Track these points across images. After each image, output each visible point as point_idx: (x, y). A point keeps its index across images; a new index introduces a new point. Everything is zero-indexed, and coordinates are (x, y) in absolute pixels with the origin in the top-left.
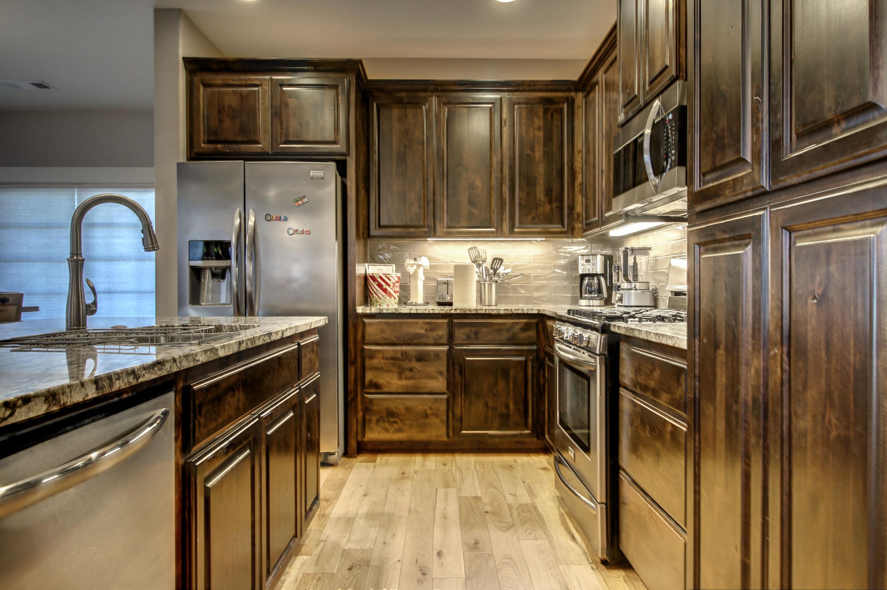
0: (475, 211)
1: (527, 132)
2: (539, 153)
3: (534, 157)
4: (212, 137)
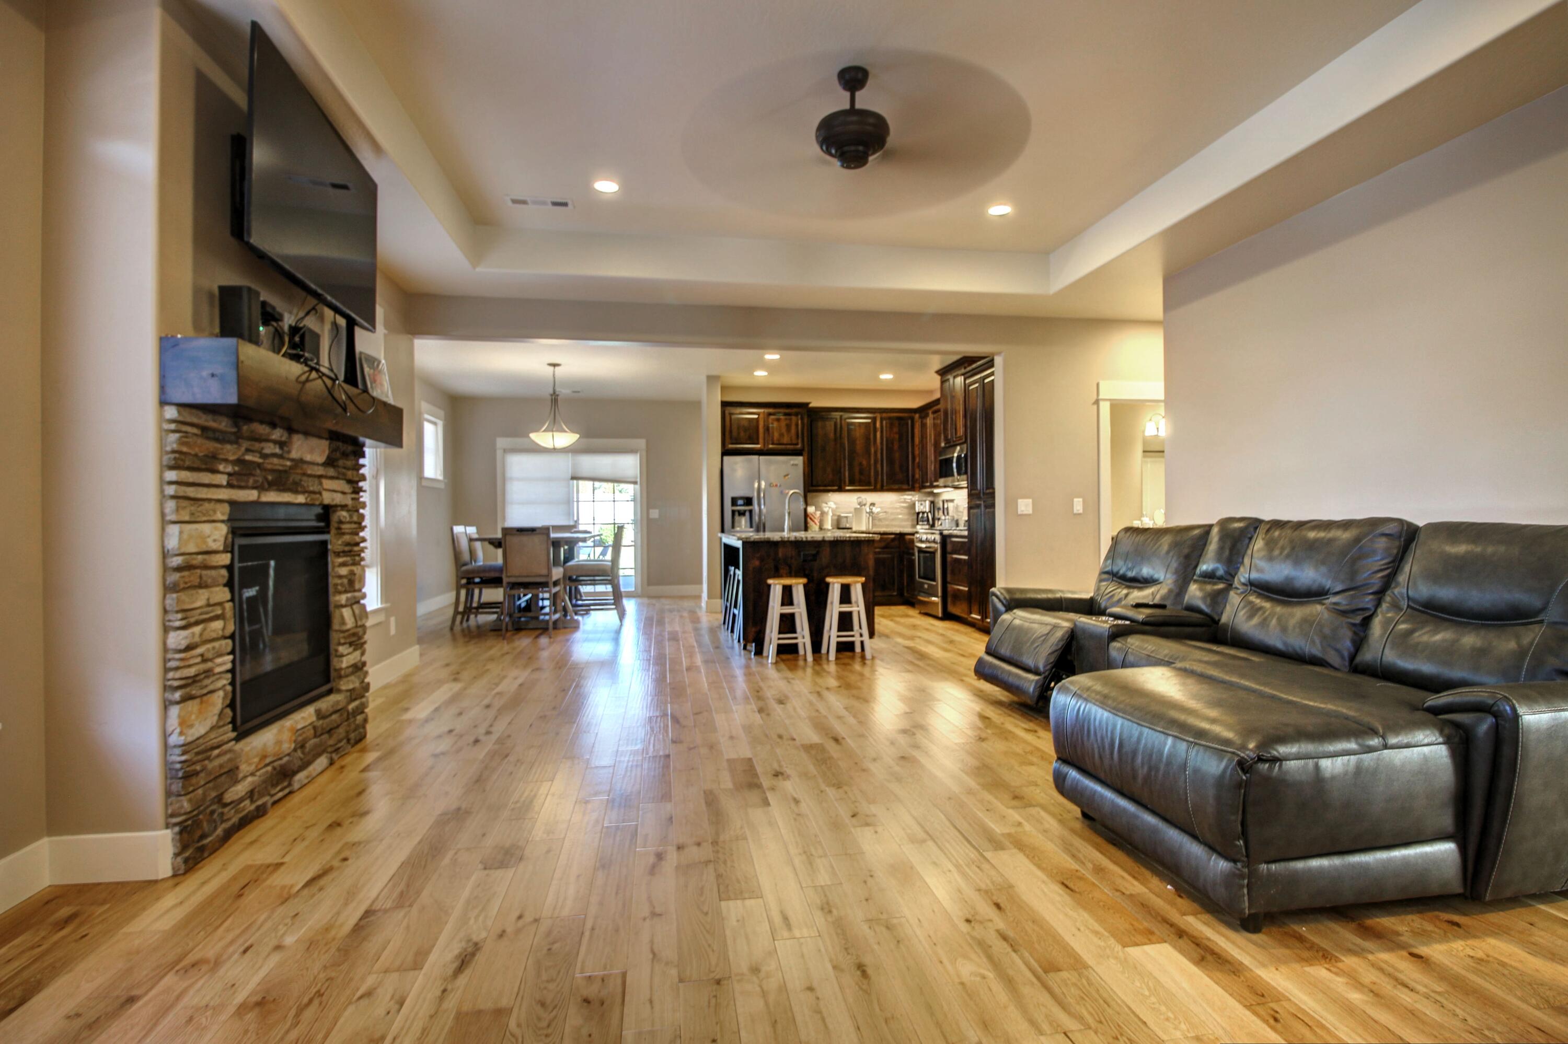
0: (863, 478)
1: (890, 435)
2: (896, 447)
3: (893, 448)
4: (734, 442)
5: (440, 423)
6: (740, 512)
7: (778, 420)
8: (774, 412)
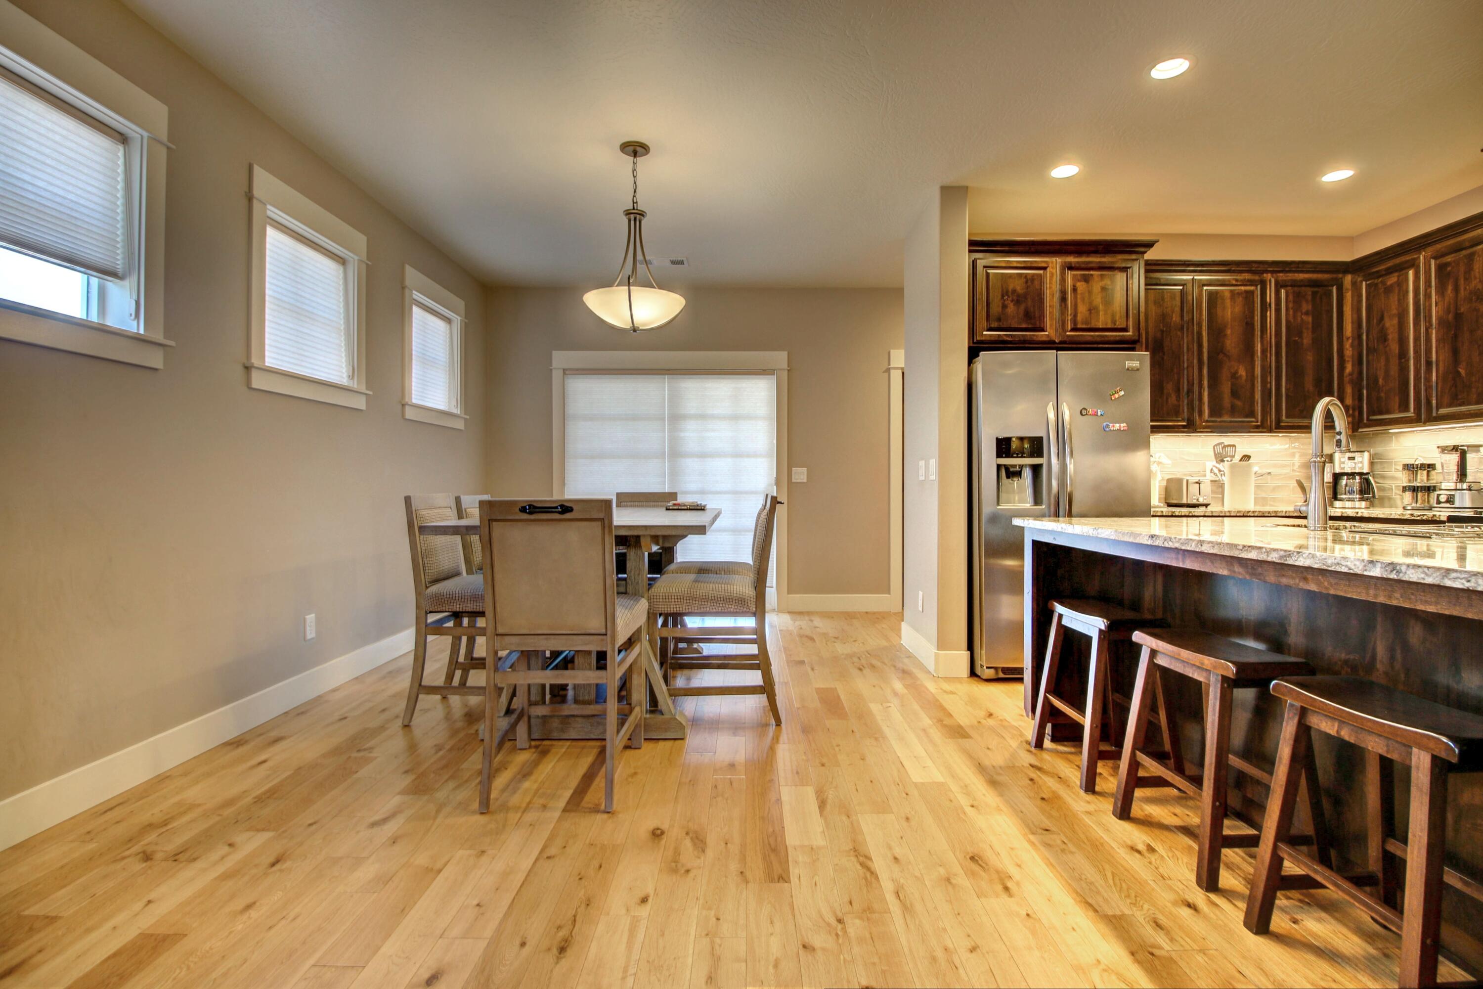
0: (1239, 403)
1: (1295, 317)
2: (1307, 339)
3: (1302, 344)
4: (995, 325)
5: (457, 319)
6: (1012, 469)
7: (1086, 279)
8: (1078, 262)
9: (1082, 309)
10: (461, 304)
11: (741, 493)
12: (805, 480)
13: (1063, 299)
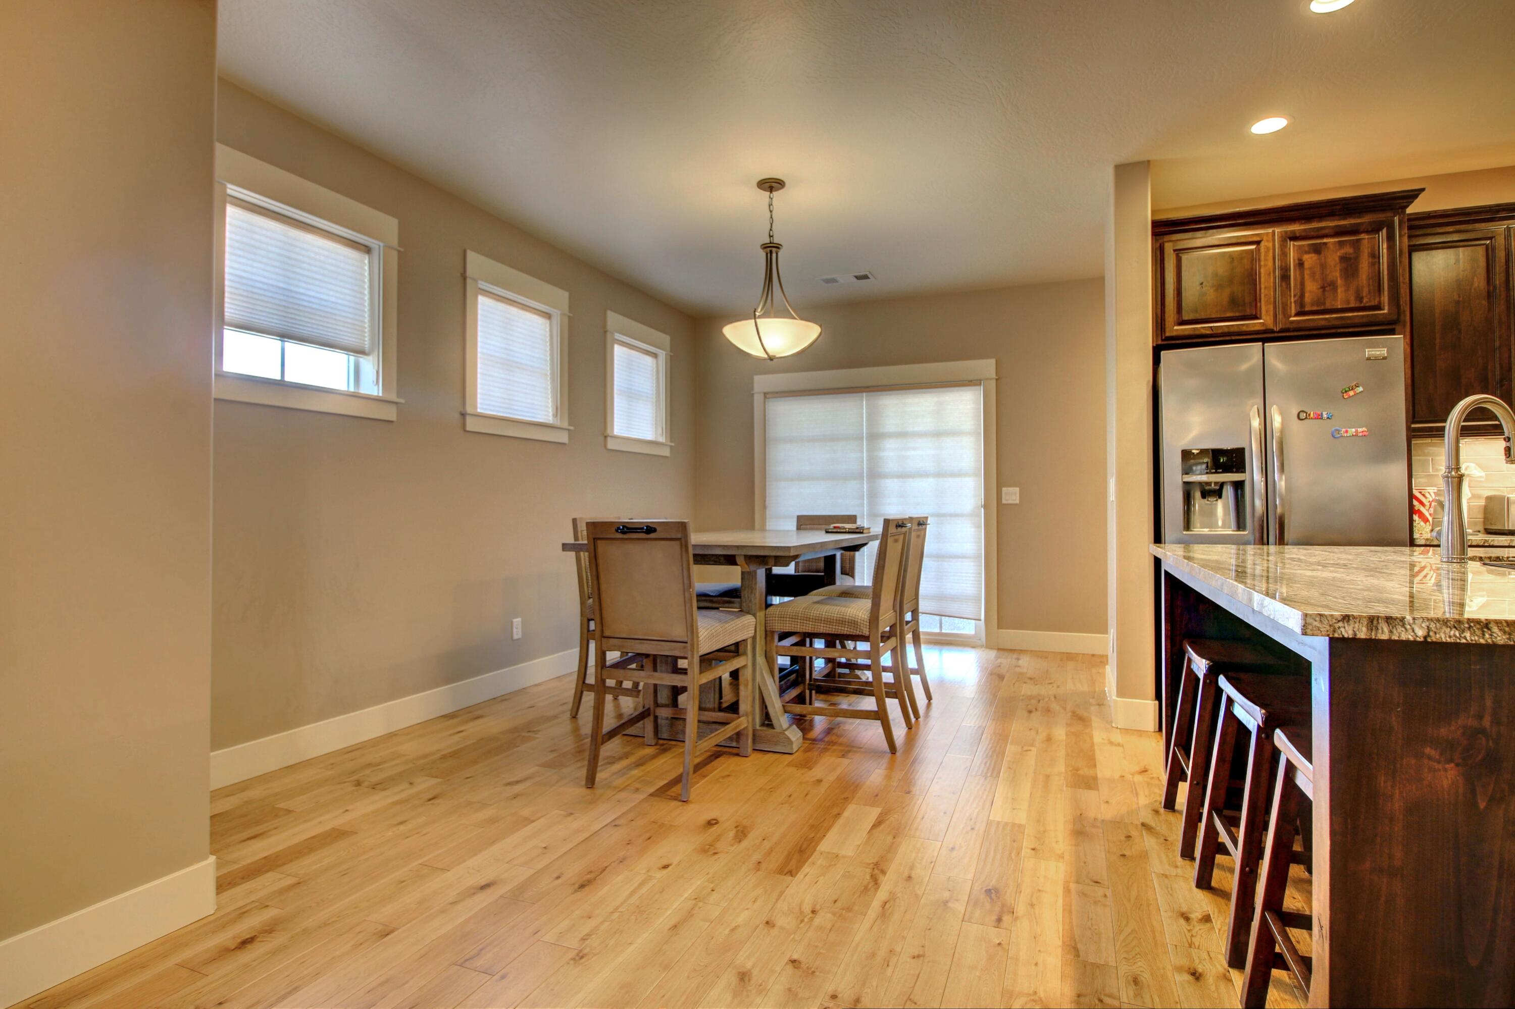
4: (1189, 317)
5: (662, 354)
6: (1207, 488)
7: (1317, 250)
8: (1305, 230)
9: (1312, 288)
10: (666, 339)
11: (944, 515)
12: (1017, 502)
13: (1285, 277)
